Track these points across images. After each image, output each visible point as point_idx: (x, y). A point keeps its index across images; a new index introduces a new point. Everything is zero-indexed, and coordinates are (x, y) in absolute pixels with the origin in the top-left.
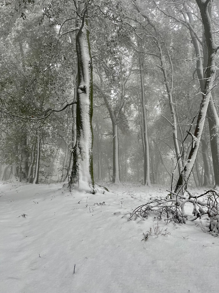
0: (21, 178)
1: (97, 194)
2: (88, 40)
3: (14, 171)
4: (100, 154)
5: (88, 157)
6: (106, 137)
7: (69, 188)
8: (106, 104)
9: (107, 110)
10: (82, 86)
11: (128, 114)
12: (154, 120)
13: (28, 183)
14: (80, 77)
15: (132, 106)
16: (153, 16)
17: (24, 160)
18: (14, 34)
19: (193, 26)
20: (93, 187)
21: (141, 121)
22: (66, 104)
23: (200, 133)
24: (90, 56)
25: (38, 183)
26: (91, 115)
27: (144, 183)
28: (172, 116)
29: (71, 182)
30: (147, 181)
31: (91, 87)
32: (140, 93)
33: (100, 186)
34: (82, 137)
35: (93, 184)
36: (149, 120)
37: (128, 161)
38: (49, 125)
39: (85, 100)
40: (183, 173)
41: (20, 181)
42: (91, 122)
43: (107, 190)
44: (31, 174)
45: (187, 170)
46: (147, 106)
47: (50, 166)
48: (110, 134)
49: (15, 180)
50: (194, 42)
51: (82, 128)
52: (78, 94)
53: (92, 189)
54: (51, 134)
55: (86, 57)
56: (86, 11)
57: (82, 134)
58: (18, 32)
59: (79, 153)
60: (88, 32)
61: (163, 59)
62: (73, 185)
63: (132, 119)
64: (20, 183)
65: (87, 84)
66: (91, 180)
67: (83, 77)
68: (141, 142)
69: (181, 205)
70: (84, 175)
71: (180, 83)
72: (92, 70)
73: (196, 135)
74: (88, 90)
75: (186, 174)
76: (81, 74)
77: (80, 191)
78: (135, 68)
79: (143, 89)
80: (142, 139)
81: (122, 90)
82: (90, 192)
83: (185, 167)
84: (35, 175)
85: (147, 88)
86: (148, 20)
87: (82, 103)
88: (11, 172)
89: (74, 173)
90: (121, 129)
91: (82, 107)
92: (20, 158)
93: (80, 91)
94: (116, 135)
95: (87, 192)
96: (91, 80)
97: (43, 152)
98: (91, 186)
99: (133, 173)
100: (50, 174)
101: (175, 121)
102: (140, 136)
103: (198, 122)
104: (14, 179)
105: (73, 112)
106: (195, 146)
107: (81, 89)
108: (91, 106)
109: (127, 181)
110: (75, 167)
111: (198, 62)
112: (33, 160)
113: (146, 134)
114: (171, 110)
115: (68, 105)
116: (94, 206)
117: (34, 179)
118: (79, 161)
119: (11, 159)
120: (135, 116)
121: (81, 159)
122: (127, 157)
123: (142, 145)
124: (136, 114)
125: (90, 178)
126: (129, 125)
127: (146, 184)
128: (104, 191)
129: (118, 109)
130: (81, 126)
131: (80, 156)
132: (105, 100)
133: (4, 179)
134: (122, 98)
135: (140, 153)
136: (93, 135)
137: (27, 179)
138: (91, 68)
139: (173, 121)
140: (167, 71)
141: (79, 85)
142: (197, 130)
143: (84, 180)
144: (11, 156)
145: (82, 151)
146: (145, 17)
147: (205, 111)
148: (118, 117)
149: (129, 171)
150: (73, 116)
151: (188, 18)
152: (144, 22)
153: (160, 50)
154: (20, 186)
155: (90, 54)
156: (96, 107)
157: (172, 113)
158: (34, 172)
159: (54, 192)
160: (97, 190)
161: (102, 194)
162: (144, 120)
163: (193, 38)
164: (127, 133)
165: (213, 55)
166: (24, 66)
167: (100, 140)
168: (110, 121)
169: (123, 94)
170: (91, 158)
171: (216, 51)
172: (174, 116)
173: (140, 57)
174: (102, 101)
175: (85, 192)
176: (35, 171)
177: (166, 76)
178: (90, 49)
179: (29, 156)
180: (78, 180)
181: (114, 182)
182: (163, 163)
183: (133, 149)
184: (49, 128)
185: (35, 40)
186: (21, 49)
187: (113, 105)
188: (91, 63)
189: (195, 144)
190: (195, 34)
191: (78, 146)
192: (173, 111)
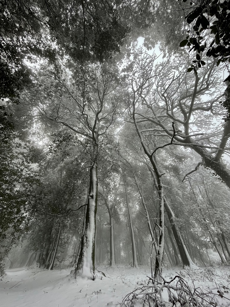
0: (40, 264)
1: (96, 280)
2: (96, 171)
3: (37, 258)
4: (101, 240)
5: (91, 244)
6: (105, 227)
7: (75, 275)
8: (106, 204)
9: (106, 208)
10: (91, 194)
11: (119, 209)
12: (135, 213)
13: (45, 269)
14: (91, 189)
15: (122, 205)
16: (129, 159)
17: (46, 248)
18: (59, 168)
19: (148, 164)
20: (94, 272)
21: (128, 214)
22: (81, 205)
23: (163, 224)
24: (97, 179)
25: (53, 269)
26: (95, 212)
27: (133, 265)
28: (146, 211)
29: (77, 269)
30: (135, 263)
31: (97, 195)
32: (126, 197)
33: (99, 272)
34: (88, 229)
35: (94, 270)
36: (132, 213)
37: (121, 244)
38: (68, 219)
39: (93, 203)
40: (158, 257)
41: (40, 267)
42: (95, 217)
43: (105, 275)
44: (49, 260)
45: (160, 254)
46: (130, 204)
47: (65, 252)
48: (108, 224)
49: (35, 267)
50: (150, 170)
51: (89, 222)
52: (89, 199)
53: (92, 275)
54: (68, 226)
55: (95, 179)
56: (96, 159)
57: (88, 227)
58: (61, 167)
59: (86, 241)
60: (97, 167)
61: (136, 178)
62: (78, 272)
63: (122, 213)
64: (39, 270)
65: (94, 193)
66: (92, 266)
67: (93, 189)
68: (129, 229)
69: (159, 291)
70: (87, 261)
71: (147, 191)
72: (97, 186)
73: (161, 226)
74: (95, 197)
75: (160, 258)
76: (91, 188)
77: (83, 277)
78: (122, 183)
79: (127, 195)
80: (129, 227)
81: (115, 195)
82: (91, 278)
83: (158, 252)
84: (52, 261)
85: (129, 194)
86: (127, 161)
87: (90, 205)
88: (35, 259)
89: (80, 260)
90: (115, 220)
91: (90, 207)
92: (44, 245)
93: (90, 197)
94: (112, 225)
95: (89, 278)
96: (97, 191)
97: (61, 239)
98: (92, 272)
99: (125, 255)
100: (63, 259)
101: (148, 214)
102: (128, 225)
103: (160, 217)
104: (35, 265)
105: (85, 209)
106: (162, 234)
107: (91, 196)
108: (96, 206)
109: (121, 263)
110: (81, 255)
111: (154, 180)
112: (53, 247)
113: (131, 224)
114: (145, 207)
115: (82, 206)
116: (92, 295)
117: (50, 264)
118: (85, 248)
119: (37, 246)
120: (124, 211)
121: (86, 247)
122: (120, 241)
123: (129, 231)
124: (124, 209)
125: (92, 264)
126: (121, 217)
127: (135, 266)
128: (102, 277)
129: (113, 206)
130: (89, 220)
131: (85, 244)
132: (106, 202)
133: (28, 265)
134: (115, 200)
135: (128, 238)
136: (96, 227)
137: (45, 265)
138: (97, 184)
139: (147, 214)
140: (139, 185)
141: (90, 194)
142: (161, 222)
143: (87, 266)
144: (38, 244)
145: (87, 239)
146: (125, 160)
147: (162, 209)
148: (113, 212)
149: (122, 254)
150: (84, 213)
151: (145, 160)
152: (125, 162)
153: (134, 175)
154: (38, 272)
155: (97, 177)
156: (100, 206)
157: (145, 209)
158: (51, 258)
159: (63, 279)
160: (96, 276)
161: (100, 280)
162: (129, 214)
163: (149, 169)
164: (119, 223)
165: (160, 178)
166: (60, 183)
167: (101, 228)
168: (108, 215)
169: (116, 197)
170: (94, 245)
171: (161, 177)
172: (147, 211)
173: (124, 178)
174: (103, 202)
175: (86, 278)
176: (53, 257)
177: (139, 187)
178: (97, 175)
179: (50, 244)
180: (82, 267)
181: (111, 265)
182: (145, 246)
183: (124, 236)
184: (68, 222)
185: (70, 170)
186: (61, 175)
187: (110, 204)
188: (97, 182)
189: (162, 232)
190: (150, 167)
191: (85, 235)
192: (146, 208)
